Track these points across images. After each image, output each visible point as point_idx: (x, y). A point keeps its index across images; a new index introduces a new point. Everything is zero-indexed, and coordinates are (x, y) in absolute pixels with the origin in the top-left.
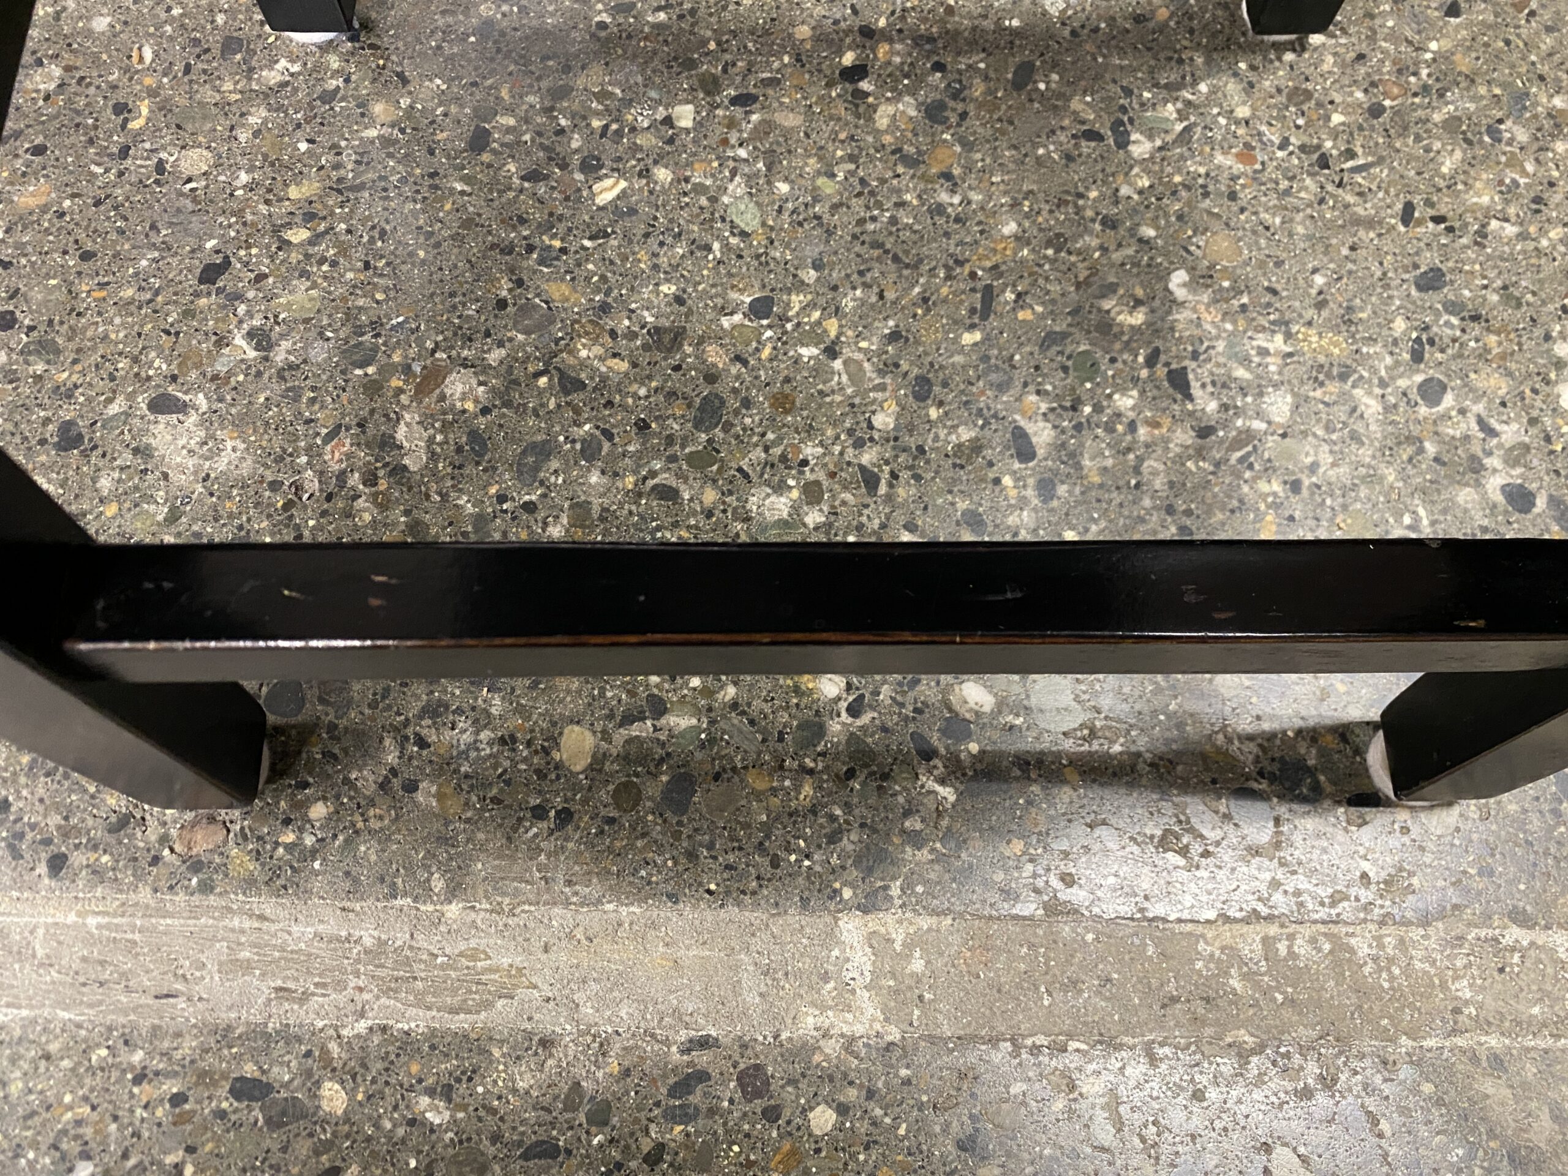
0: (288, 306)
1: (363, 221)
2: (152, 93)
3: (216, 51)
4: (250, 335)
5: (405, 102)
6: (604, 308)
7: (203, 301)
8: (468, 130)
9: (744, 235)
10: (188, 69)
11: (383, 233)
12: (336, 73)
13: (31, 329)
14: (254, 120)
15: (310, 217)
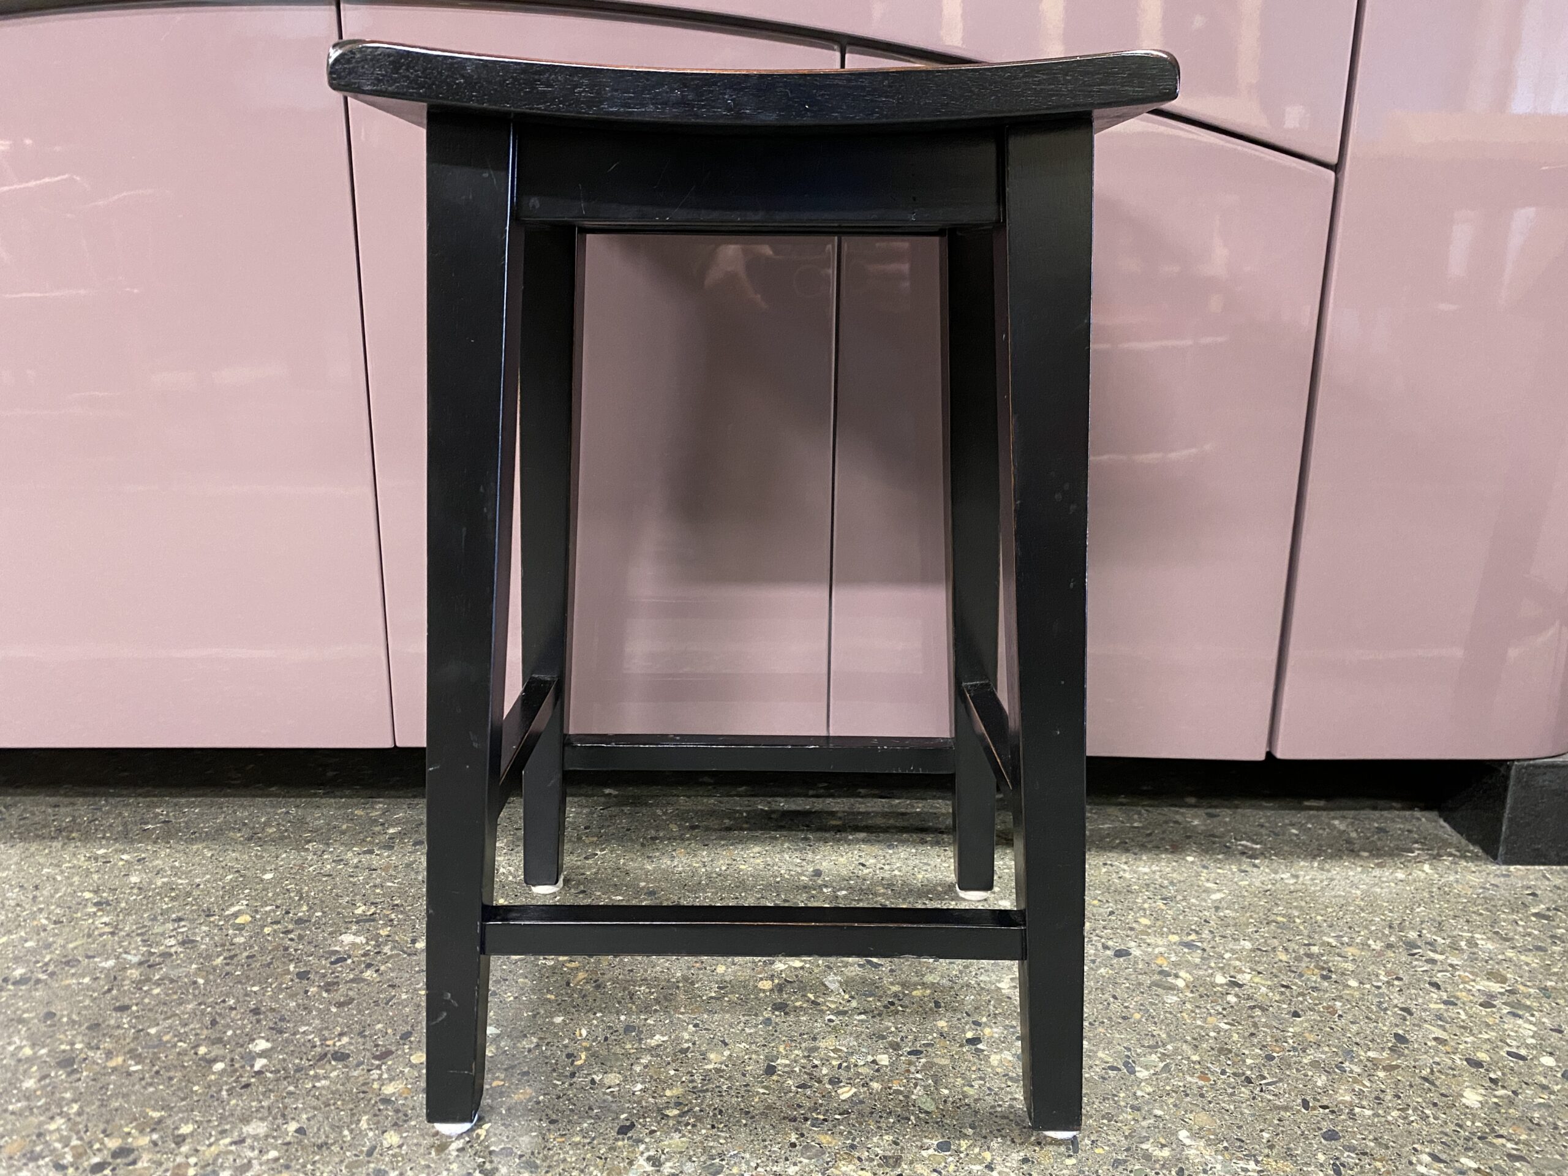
0: (669, 1146)
1: (710, 1106)
2: (587, 1049)
3: (621, 1031)
4: (649, 1159)
5: (727, 1053)
6: (853, 1147)
7: (620, 1143)
8: (763, 1065)
9: (927, 1113)
10: (606, 1039)
11: (721, 1112)
12: (687, 1041)
13: (521, 1156)
14: (644, 1061)
15: (678, 1104)
